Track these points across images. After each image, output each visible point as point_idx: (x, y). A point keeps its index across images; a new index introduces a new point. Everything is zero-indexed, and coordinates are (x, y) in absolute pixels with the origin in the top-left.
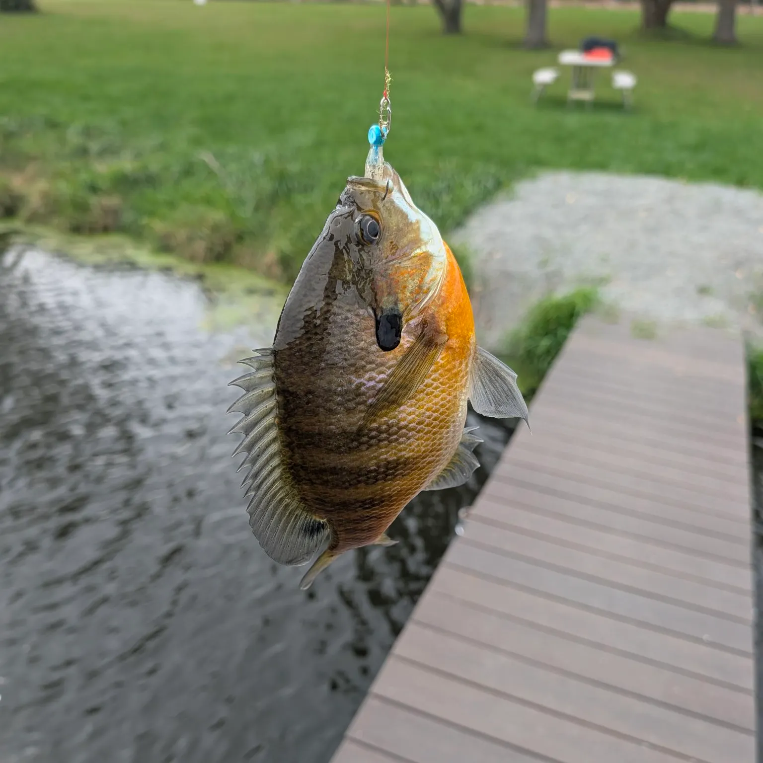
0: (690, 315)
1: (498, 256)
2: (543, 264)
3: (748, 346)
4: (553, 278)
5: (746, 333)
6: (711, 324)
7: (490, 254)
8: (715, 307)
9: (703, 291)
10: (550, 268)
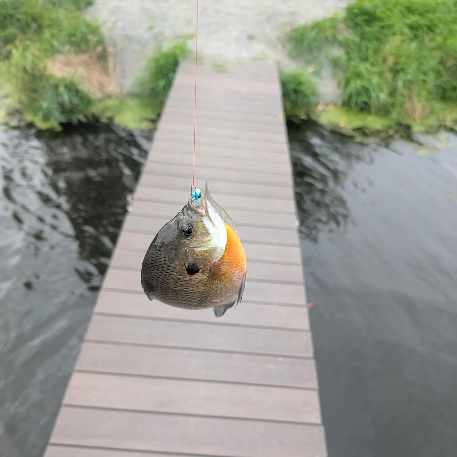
0: (245, 54)
1: (119, 24)
2: (151, 28)
3: (280, 71)
4: (158, 38)
5: (278, 63)
6: (258, 59)
7: (115, 23)
8: (259, 48)
9: (251, 38)
10: (156, 30)
